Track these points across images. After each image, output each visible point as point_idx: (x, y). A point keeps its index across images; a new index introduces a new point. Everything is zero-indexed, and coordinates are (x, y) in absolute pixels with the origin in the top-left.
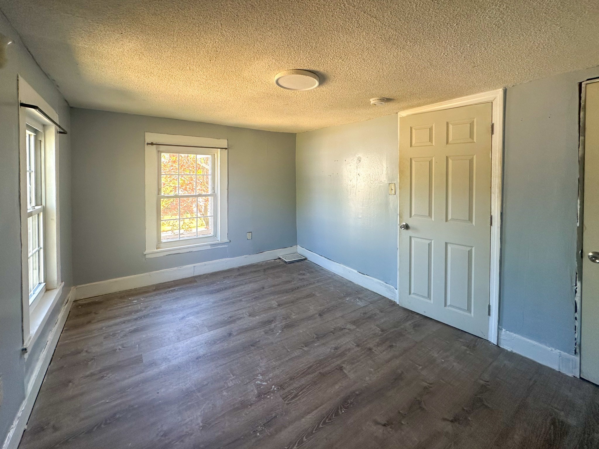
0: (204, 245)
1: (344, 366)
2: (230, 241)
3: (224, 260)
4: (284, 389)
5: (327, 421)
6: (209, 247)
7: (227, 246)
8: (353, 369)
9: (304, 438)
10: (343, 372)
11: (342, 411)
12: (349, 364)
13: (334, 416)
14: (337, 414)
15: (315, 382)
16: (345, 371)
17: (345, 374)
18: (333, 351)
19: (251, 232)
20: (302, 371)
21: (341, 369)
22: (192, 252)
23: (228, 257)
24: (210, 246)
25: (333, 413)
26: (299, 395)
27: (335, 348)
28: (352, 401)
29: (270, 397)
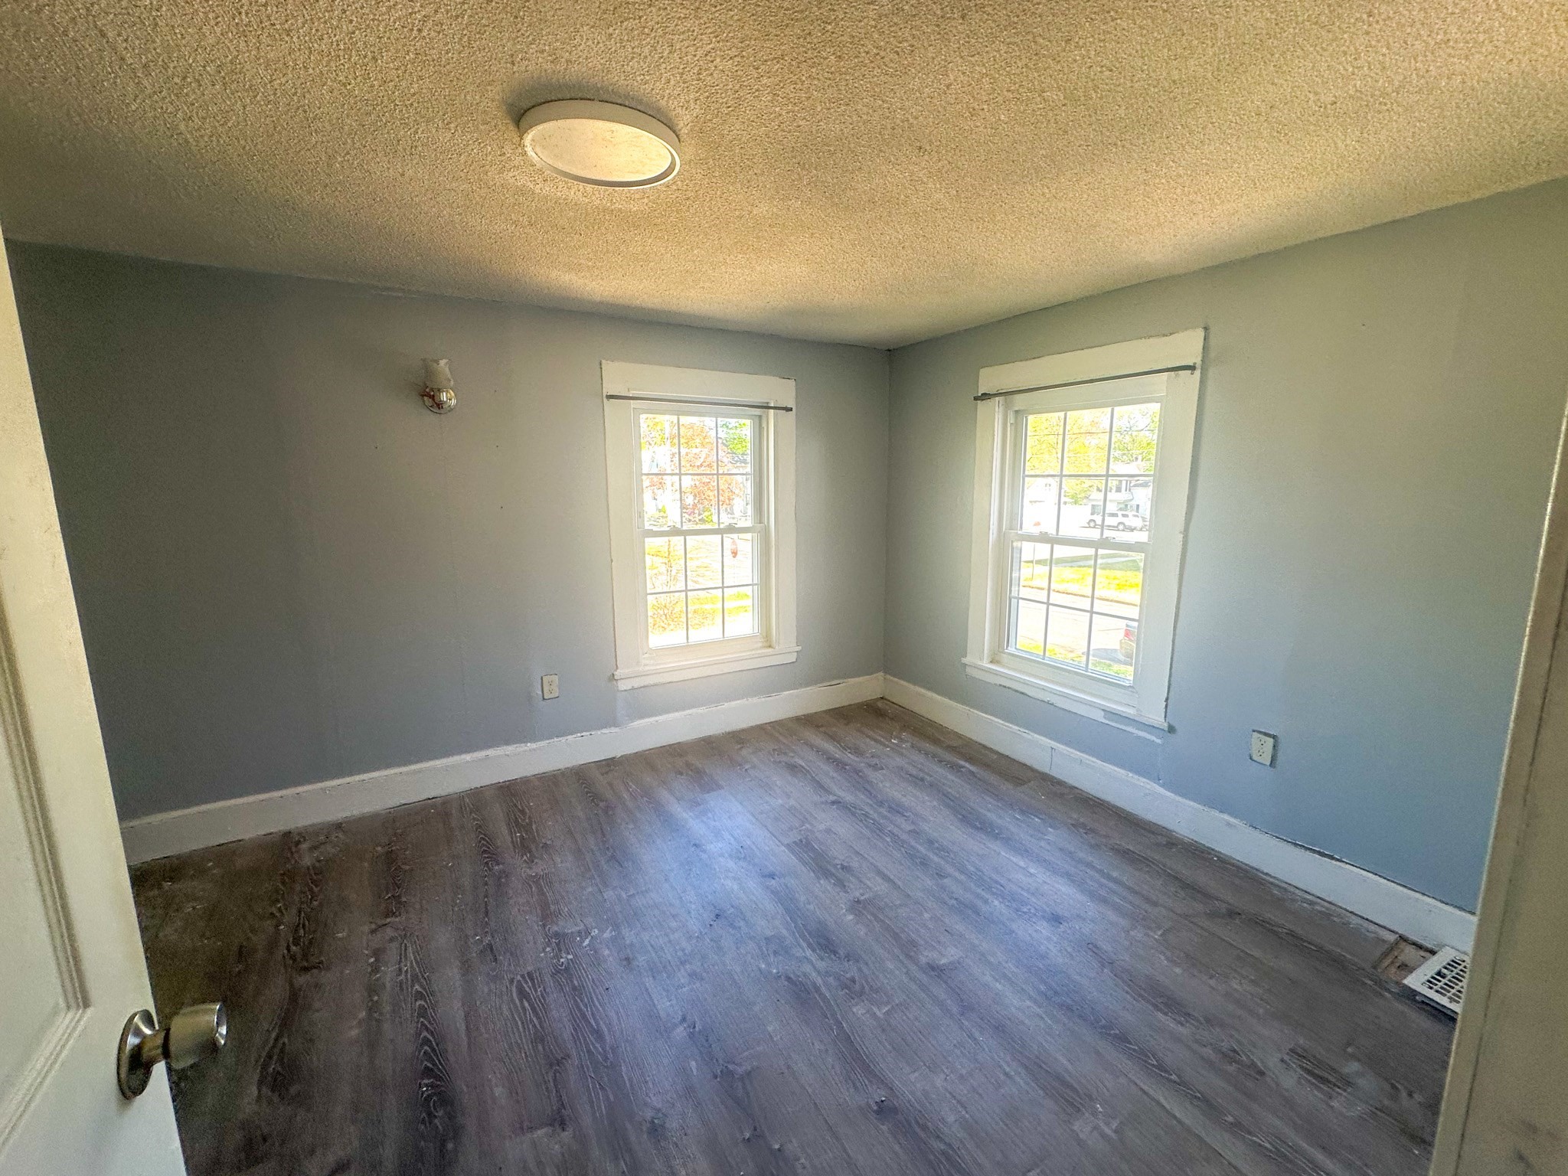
0: (1090, 704)
1: (566, 1136)
2: (1171, 729)
3: (1142, 781)
4: (553, 975)
5: (426, 1048)
6: (1099, 716)
7: (1159, 741)
8: (540, 1163)
9: (423, 1003)
10: (542, 1126)
11: (427, 1085)
12: (563, 1155)
13: (429, 1065)
14: (428, 1072)
15: (542, 1040)
16: (540, 1132)
17: (531, 1129)
18: (649, 1114)
19: (1274, 737)
20: (593, 1014)
21: (559, 1121)
22: (1052, 704)
23: (1157, 779)
24: (1103, 713)
25: (434, 1064)
26: (522, 1003)
27: (662, 1126)
28: (436, 1121)
29: (546, 953)
